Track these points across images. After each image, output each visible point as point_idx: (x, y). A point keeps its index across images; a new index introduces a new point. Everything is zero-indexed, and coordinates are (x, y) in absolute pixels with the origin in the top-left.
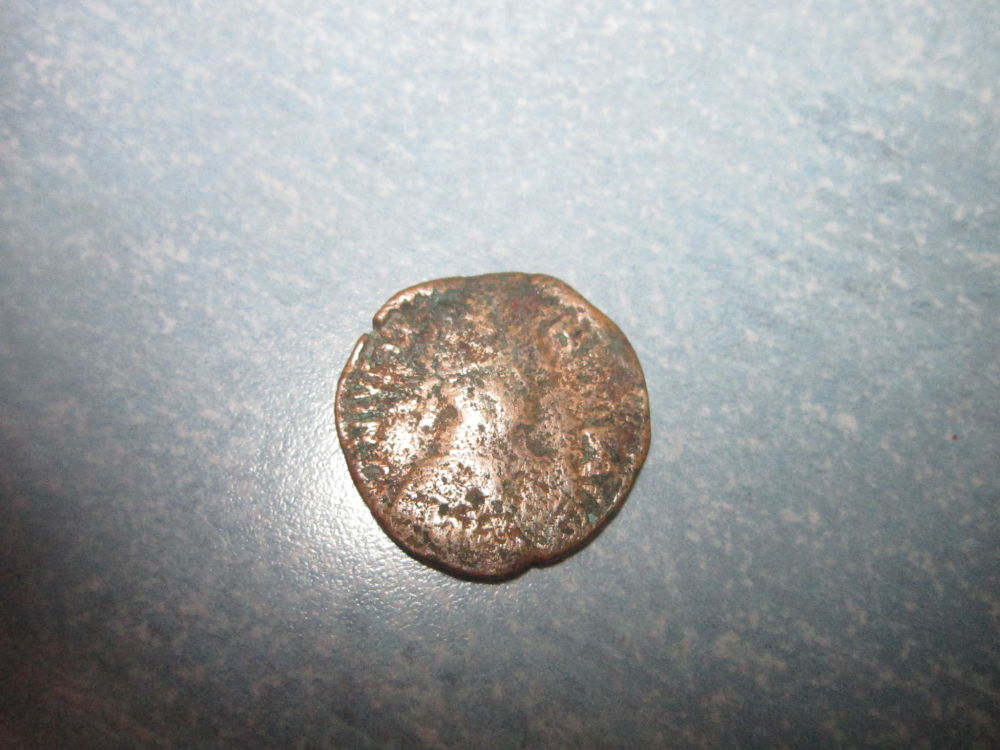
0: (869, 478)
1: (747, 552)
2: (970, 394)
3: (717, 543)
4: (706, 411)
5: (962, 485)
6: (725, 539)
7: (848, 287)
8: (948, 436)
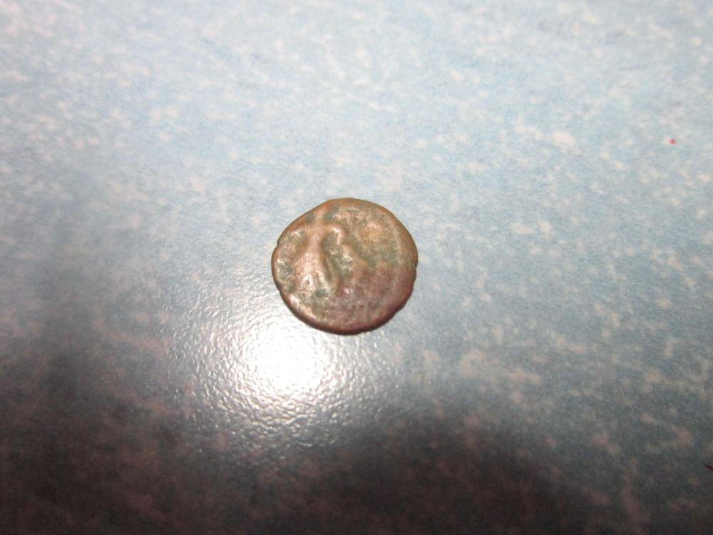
0: (595, 186)
1: (481, 268)
2: (678, 104)
3: (448, 263)
4: (421, 143)
5: (690, 184)
6: (457, 257)
7: (543, 27)
8: (666, 141)
